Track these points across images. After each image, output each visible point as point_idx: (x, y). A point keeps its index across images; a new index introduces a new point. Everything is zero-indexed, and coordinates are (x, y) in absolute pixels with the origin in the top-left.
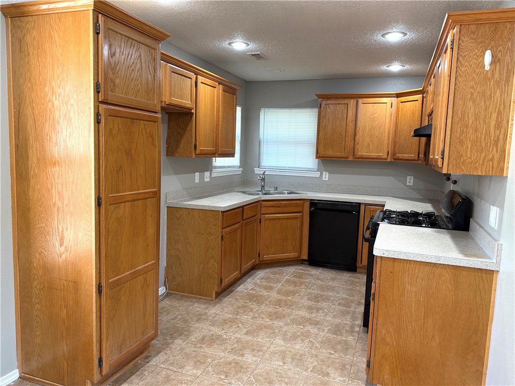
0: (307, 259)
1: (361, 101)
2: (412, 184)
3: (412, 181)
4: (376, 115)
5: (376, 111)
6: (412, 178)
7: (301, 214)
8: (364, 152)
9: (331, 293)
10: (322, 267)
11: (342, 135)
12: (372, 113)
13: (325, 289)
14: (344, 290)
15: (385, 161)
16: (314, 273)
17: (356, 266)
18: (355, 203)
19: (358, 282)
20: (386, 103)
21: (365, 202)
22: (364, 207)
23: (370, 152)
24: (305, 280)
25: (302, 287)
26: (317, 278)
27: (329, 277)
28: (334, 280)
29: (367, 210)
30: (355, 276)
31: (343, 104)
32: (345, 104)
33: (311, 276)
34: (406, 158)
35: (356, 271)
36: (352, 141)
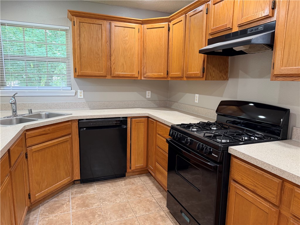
0: (79, 178)
1: (114, 24)
2: (150, 97)
3: (150, 94)
4: (127, 38)
5: (127, 34)
6: (150, 92)
7: (70, 136)
8: (120, 71)
9: (130, 215)
10: (94, 182)
11: (99, 55)
12: (124, 36)
13: (120, 212)
14: (135, 204)
15: (136, 79)
16: (93, 192)
17: (126, 172)
18: (123, 117)
19: (137, 188)
20: (134, 28)
21: (131, 116)
22: (130, 120)
23: (125, 71)
24: (92, 208)
25: (98, 221)
26: (101, 199)
27: (110, 193)
28: (118, 195)
29: (133, 123)
30: (128, 182)
31: (97, 24)
32: (99, 24)
33: (93, 197)
34: (156, 76)
35: (125, 176)
36: (108, 61)
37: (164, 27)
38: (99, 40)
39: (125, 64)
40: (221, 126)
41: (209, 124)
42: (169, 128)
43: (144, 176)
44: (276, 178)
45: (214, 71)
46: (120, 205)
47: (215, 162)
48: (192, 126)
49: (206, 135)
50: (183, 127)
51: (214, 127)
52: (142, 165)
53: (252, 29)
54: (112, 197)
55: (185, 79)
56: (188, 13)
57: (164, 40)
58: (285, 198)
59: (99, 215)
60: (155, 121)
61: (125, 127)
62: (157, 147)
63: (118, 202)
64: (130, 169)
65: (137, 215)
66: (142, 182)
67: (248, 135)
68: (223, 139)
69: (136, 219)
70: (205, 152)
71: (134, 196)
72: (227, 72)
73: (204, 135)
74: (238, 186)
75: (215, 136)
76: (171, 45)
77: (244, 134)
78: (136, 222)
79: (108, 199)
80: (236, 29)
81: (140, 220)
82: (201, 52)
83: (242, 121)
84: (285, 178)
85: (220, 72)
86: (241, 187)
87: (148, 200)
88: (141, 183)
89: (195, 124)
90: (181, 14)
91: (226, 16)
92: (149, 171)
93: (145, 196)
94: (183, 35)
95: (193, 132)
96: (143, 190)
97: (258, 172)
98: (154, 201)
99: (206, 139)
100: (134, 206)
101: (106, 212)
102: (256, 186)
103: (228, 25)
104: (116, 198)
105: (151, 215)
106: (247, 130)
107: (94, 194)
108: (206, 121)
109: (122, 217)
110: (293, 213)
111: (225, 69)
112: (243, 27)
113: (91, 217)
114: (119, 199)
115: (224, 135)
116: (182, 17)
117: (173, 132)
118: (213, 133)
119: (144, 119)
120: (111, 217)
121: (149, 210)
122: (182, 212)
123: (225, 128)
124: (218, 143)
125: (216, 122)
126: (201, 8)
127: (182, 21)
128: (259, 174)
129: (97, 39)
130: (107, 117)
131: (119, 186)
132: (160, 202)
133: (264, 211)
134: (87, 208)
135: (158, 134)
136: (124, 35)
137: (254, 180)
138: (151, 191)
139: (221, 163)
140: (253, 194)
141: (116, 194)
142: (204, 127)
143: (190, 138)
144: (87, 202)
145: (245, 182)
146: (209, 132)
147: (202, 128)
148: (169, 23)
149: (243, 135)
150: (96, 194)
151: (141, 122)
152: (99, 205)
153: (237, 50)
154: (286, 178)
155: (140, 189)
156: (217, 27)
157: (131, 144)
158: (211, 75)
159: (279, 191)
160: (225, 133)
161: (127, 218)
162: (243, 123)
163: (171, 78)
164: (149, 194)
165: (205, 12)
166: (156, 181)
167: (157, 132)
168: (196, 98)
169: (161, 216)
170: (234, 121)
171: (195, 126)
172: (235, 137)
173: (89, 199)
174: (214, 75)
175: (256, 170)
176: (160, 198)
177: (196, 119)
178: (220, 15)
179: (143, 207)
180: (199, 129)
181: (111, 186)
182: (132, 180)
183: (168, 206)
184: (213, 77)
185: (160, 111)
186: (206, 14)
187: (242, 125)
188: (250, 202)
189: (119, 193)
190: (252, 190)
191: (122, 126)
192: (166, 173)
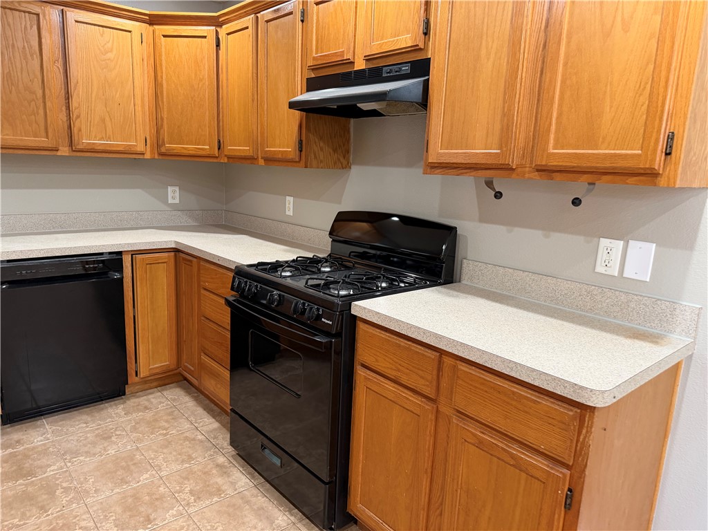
1: (71, 13)
2: (177, 201)
3: (177, 194)
5: (110, 45)
6: (177, 189)
8: (95, 137)
9: (145, 476)
10: (42, 417)
11: (34, 93)
12: (102, 49)
13: (119, 473)
14: (156, 452)
15: (141, 157)
16: (41, 441)
17: (127, 384)
18: (110, 253)
19: (156, 417)
20: (130, 32)
21: (132, 249)
22: (130, 259)
23: (109, 138)
24: (45, 475)
25: (64, 502)
26: (65, 453)
27: (89, 435)
28: (111, 437)
29: (138, 266)
30: (133, 407)
31: (24, 12)
32: (29, 13)
33: (45, 452)
34: (191, 152)
35: (124, 394)
36: (61, 109)
37: (205, 37)
38: (32, 55)
39: (107, 119)
40: (339, 264)
41: (315, 262)
42: (232, 275)
43: (171, 388)
44: (429, 351)
45: (322, 149)
46: (117, 459)
47: (328, 334)
48: (282, 266)
49: (311, 282)
50: (262, 269)
51: (325, 267)
52: (168, 363)
53: (391, 68)
54: (94, 444)
55: (261, 162)
56: (262, 13)
57: (206, 67)
58: (444, 383)
59: (66, 490)
60: (195, 260)
61: (117, 276)
62: (203, 318)
63: (113, 452)
64: (137, 375)
65: (162, 473)
66: (169, 403)
67: (387, 278)
68: (343, 289)
69: (162, 482)
70: (309, 317)
71: (152, 433)
72: (348, 152)
73: (307, 283)
74: (369, 375)
75: (327, 285)
76: (225, 81)
77: (380, 277)
78: (161, 489)
79: (86, 449)
80: (360, 65)
81: (170, 483)
82: (293, 105)
83: (378, 253)
84: (442, 348)
85: (335, 151)
86: (374, 375)
87: (186, 439)
88: (167, 405)
89: (287, 262)
90: (245, 12)
91: (342, 33)
92: (182, 375)
93: (178, 431)
94: (251, 61)
95: (284, 280)
96: (173, 419)
97: (402, 344)
98: (200, 437)
99: (311, 291)
100: (152, 456)
101: (82, 479)
102: (399, 370)
103: (345, 52)
104: (105, 445)
105: (196, 468)
106: (386, 270)
107: (44, 445)
108: (310, 255)
109: (127, 483)
110: (456, 408)
111: (344, 145)
112: (375, 61)
113: (45, 497)
114: (115, 447)
115: (344, 282)
116: (248, 21)
117: (240, 282)
118: (324, 277)
119: (166, 255)
120: (98, 487)
121: (190, 458)
122: (265, 448)
123: (347, 268)
124: (333, 298)
125: (330, 255)
126: (289, 8)
127: (247, 28)
128: (403, 346)
129: (28, 52)
130: (67, 254)
131: (111, 417)
132: (215, 438)
133: (413, 413)
134: (29, 478)
135: (205, 289)
136: (103, 47)
137: (395, 359)
138: (192, 419)
139: (338, 335)
140: (396, 386)
141: (105, 436)
142: (307, 266)
143: (279, 292)
144: (27, 465)
145: (382, 366)
146: (316, 277)
147: (303, 269)
148: (218, 29)
149: (379, 280)
150: (50, 444)
151: (158, 263)
152: (62, 468)
153: (365, 109)
154: (445, 349)
155: (165, 418)
156: (325, 55)
157: (134, 317)
158: (315, 157)
159: (435, 372)
160: (346, 277)
161: (138, 482)
162: (379, 257)
163: (228, 158)
164: (187, 426)
165: (299, 17)
166: (202, 396)
167: (202, 283)
168: (287, 205)
169: (218, 465)
170: (364, 252)
171: (288, 267)
172: (365, 283)
173: (32, 457)
174: (321, 158)
175: (399, 341)
176: (215, 430)
177: (289, 251)
178: (329, 28)
179: (175, 453)
180: (296, 272)
181: (89, 419)
182: (143, 400)
183: (233, 443)
184: (321, 162)
185: (205, 234)
186: (300, 23)
187: (379, 260)
188: (391, 400)
189: (112, 433)
190: (393, 377)
191: (109, 275)
192: (227, 374)
